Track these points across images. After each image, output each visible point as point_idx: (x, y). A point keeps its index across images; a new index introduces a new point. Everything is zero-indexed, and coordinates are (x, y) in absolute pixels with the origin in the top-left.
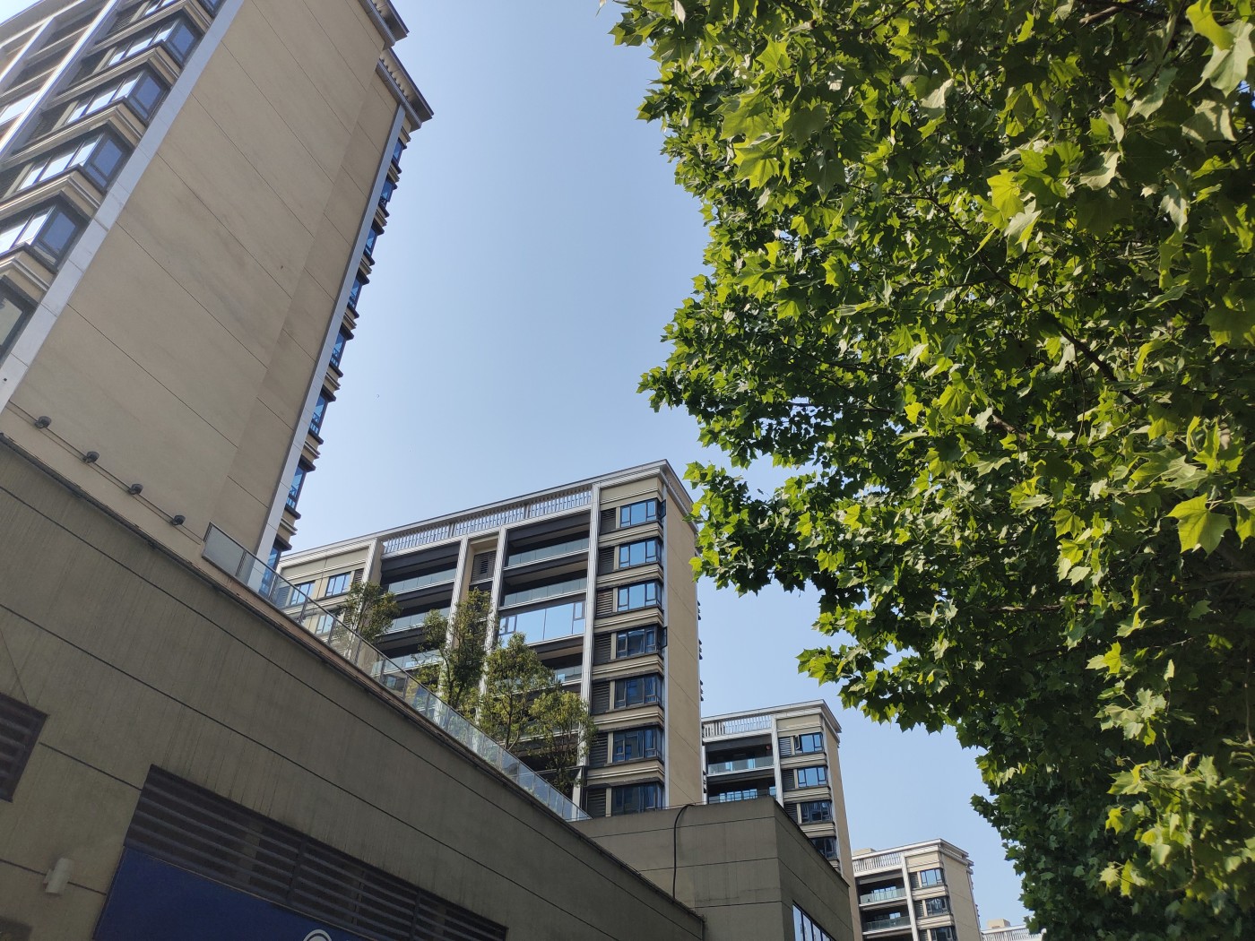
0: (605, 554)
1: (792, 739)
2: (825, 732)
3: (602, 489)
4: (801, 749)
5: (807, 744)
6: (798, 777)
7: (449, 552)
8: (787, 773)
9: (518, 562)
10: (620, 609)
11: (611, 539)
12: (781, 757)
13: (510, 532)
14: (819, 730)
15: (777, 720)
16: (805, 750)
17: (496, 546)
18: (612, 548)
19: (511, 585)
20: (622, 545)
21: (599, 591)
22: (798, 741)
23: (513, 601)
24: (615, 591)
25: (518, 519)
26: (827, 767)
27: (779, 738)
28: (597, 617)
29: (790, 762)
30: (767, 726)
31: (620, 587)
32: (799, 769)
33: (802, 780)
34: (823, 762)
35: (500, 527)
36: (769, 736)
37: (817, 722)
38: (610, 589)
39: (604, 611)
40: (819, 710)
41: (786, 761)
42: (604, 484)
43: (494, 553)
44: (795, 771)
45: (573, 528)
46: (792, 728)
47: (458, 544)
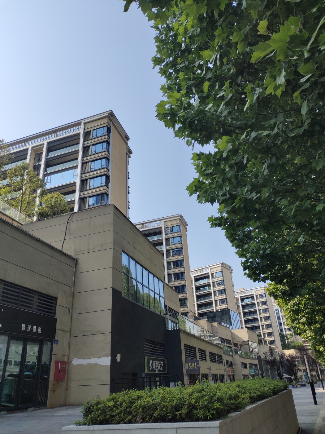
0: (86, 149)
1: (169, 228)
2: (181, 225)
3: (85, 123)
4: (172, 231)
5: (175, 229)
6: (171, 241)
7: (24, 153)
8: (167, 240)
9: (52, 155)
10: (91, 170)
11: (88, 143)
12: (165, 234)
13: (49, 143)
14: (179, 224)
15: (164, 222)
16: (174, 231)
17: (42, 150)
18: (89, 147)
19: (49, 164)
20: (93, 145)
21: (83, 163)
22: (172, 229)
23: (50, 170)
24: (90, 163)
25: (52, 138)
26: (181, 237)
27: (165, 228)
28: (82, 174)
29: (168, 236)
30: (161, 224)
31: (92, 161)
32: (172, 238)
33: (173, 242)
34: (180, 235)
35: (45, 142)
36: (161, 227)
37: (178, 222)
38: (88, 162)
39: (85, 171)
40: (179, 217)
41: (167, 236)
42: (86, 121)
43: (42, 153)
44: (170, 239)
45: (73, 140)
46: (170, 224)
47: (27, 150)
